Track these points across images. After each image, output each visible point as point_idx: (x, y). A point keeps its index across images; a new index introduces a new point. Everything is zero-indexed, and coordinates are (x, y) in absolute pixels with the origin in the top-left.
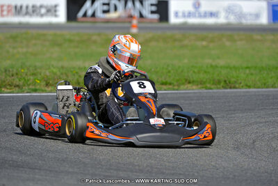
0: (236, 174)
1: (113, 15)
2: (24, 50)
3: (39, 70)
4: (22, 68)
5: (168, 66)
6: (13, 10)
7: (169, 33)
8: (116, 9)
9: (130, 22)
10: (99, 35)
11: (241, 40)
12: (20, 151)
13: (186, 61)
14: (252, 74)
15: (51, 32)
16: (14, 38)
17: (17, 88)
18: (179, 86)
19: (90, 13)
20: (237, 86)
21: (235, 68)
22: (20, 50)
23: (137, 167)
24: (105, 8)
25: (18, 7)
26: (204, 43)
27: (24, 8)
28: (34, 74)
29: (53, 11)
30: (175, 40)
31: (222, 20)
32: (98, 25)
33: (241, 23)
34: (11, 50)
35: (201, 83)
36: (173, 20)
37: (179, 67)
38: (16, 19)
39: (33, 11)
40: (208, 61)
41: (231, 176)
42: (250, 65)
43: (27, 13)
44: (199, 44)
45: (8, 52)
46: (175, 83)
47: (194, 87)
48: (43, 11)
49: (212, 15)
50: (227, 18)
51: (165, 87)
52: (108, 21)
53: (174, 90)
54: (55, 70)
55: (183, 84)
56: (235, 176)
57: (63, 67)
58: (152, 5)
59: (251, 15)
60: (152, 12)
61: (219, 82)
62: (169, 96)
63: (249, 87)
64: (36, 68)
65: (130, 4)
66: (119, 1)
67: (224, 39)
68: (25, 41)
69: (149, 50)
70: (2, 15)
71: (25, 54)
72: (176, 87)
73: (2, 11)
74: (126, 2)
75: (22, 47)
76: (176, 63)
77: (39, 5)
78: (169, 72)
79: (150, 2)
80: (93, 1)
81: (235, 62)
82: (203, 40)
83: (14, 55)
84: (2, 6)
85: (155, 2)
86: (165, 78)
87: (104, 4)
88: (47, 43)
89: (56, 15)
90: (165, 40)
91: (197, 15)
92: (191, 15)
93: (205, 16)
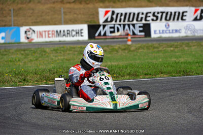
0: (189, 127)
1: (117, 34)
2: (62, 58)
5: (149, 63)
6: (55, 34)
7: (150, 44)
8: (118, 30)
9: (127, 38)
10: (108, 46)
11: (194, 46)
12: (57, 119)
13: (161, 60)
14: (200, 66)
15: (79, 46)
16: (56, 51)
19: (102, 33)
20: (191, 74)
21: (190, 63)
22: (59, 58)
23: (128, 126)
24: (112, 30)
25: (59, 32)
26: (172, 49)
27: (62, 32)
29: (80, 33)
30: (154, 48)
31: (183, 34)
32: (108, 40)
33: (195, 36)
34: (54, 58)
35: (169, 73)
36: (153, 35)
37: (156, 64)
38: (57, 39)
39: (68, 34)
40: (174, 59)
41: (185, 129)
42: (199, 61)
43: (64, 35)
44: (169, 49)
45: (52, 59)
46: (153, 74)
47: (165, 76)
48: (74, 33)
49: (176, 31)
50: (185, 33)
51: (147, 76)
52: (114, 38)
53: (153, 78)
55: (158, 74)
56: (188, 129)
58: (140, 27)
59: (200, 30)
60: (140, 31)
61: (180, 72)
63: (198, 74)
65: (127, 27)
66: (120, 25)
67: (184, 46)
68: (62, 52)
69: (138, 54)
70: (49, 37)
71: (62, 60)
72: (154, 76)
73: (49, 34)
74: (124, 26)
75: (61, 56)
76: (154, 61)
77: (71, 29)
78: (150, 67)
79: (138, 25)
80: (104, 26)
81: (190, 59)
82: (171, 47)
83: (55, 61)
84: (49, 31)
85: (142, 25)
86: (147, 71)
87: (111, 28)
88: (76, 53)
89: (81, 36)
90: (148, 48)
91: (168, 32)
92: (164, 32)
93: (172, 32)
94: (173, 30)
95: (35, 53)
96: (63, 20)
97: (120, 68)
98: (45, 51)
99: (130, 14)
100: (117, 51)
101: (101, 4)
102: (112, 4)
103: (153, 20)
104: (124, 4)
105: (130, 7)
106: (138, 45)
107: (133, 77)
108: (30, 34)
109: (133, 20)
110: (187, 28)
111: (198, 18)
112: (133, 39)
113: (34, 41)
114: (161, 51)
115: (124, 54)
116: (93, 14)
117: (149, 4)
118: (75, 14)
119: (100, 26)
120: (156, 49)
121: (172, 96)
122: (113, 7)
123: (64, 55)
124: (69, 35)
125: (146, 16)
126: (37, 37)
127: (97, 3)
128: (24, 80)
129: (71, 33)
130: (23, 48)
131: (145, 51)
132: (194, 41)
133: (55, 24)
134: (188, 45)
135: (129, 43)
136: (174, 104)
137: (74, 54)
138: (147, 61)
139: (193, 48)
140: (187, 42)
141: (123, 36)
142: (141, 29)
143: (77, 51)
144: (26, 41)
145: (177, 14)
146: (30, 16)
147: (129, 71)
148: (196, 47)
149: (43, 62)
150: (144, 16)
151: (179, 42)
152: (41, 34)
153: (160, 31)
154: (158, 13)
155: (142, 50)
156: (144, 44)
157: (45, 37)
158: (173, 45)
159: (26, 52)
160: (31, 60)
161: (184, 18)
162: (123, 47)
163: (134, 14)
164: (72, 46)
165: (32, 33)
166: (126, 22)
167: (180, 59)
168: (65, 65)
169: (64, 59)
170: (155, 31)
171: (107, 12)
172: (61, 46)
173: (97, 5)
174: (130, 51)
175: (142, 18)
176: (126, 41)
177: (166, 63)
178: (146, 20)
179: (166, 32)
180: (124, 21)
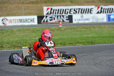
1: (53, 21)
2: (23, 34)
3: (27, 41)
4: (21, 40)
5: (72, 38)
6: (19, 21)
7: (72, 27)
8: (54, 19)
9: (59, 23)
12: (20, 69)
13: (78, 36)
14: (100, 39)
15: (32, 28)
16: (19, 30)
17: (20, 48)
18: (75, 44)
19: (45, 21)
20: (95, 43)
21: (95, 37)
22: (21, 34)
24: (51, 19)
25: (21, 20)
26: (85, 29)
27: (23, 20)
28: (26, 43)
29: (33, 20)
30: (75, 29)
31: (91, 21)
32: (48, 25)
33: (97, 22)
34: (18, 34)
35: (83, 43)
36: (74, 22)
37: (76, 38)
38: (20, 24)
40: (86, 35)
41: (92, 75)
42: (100, 36)
43: (24, 22)
44: (83, 29)
45: (17, 35)
46: (74, 43)
47: (81, 45)
48: (29, 21)
49: (87, 19)
50: (92, 20)
51: (70, 45)
52: (52, 23)
53: (74, 46)
54: (33, 41)
55: (77, 44)
56: (94, 74)
57: (36, 40)
58: (67, 17)
59: (101, 19)
60: (67, 20)
61: (89, 42)
62: (72, 48)
63: (100, 44)
64: (26, 40)
65: (59, 17)
66: (55, 16)
67: (91, 28)
68: (23, 31)
69: (66, 32)
70: (15, 23)
71: (23, 36)
72: (74, 45)
73: (15, 21)
74: (58, 16)
75: (22, 33)
76: (75, 36)
77: (28, 19)
78: (72, 40)
79: (66, 16)
80: (46, 17)
81: (95, 35)
82: (84, 28)
83: (19, 36)
84: (15, 20)
85: (68, 16)
86: (71, 42)
87: (50, 17)
88: (31, 32)
89: (34, 22)
90: (71, 29)
91: (82, 20)
92: (80, 20)
93: (85, 20)
94: (85, 19)
95: (7, 31)
96: (23, 13)
97: (55, 40)
98: (13, 31)
99: (61, 10)
100: (54, 31)
101: (45, 4)
102: (51, 4)
103: (74, 13)
104: (57, 4)
105: (61, 6)
106: (66, 27)
107: (62, 45)
108: (4, 21)
109: (63, 13)
110: (93, 18)
111: (100, 12)
112: (63, 24)
113: (7, 25)
114: (78, 31)
115: (58, 33)
116: (40, 10)
117: (72, 4)
118: (30, 10)
119: (44, 16)
120: (75, 30)
121: (85, 56)
122: (51, 6)
123: (24, 33)
124: (26, 22)
125: (70, 11)
126: (9, 23)
127: (42, 3)
128: (2, 47)
129: (27, 21)
130: (1, 29)
131: (70, 30)
132: (97, 25)
133: (19, 15)
134: (94, 27)
135: (61, 26)
136: (86, 60)
137: (30, 33)
138: (70, 36)
139: (97, 29)
140: (93, 25)
141: (57, 22)
142: (67, 18)
143: (31, 31)
144: (3, 25)
145: (87, 10)
146: (5, 11)
147: (61, 42)
148: (98, 28)
149: (12, 37)
150: (69, 11)
151: (89, 26)
152: (11, 21)
153: (78, 19)
154: (77, 9)
155: (68, 30)
156: (69, 27)
157: (13, 23)
158: (85, 27)
159: (3, 31)
160: (5, 36)
161: (91, 12)
162: (57, 29)
163: (63, 10)
164: (28, 28)
165: (6, 21)
166: (59, 14)
167: (89, 35)
168: (24, 39)
169: (24, 35)
170: (75, 20)
171: (48, 9)
172: (22, 28)
173: (42, 5)
174: (61, 30)
175: (68, 12)
176: (59, 25)
177: (81, 38)
178: (70, 13)
179: (81, 20)
180: (58, 14)
